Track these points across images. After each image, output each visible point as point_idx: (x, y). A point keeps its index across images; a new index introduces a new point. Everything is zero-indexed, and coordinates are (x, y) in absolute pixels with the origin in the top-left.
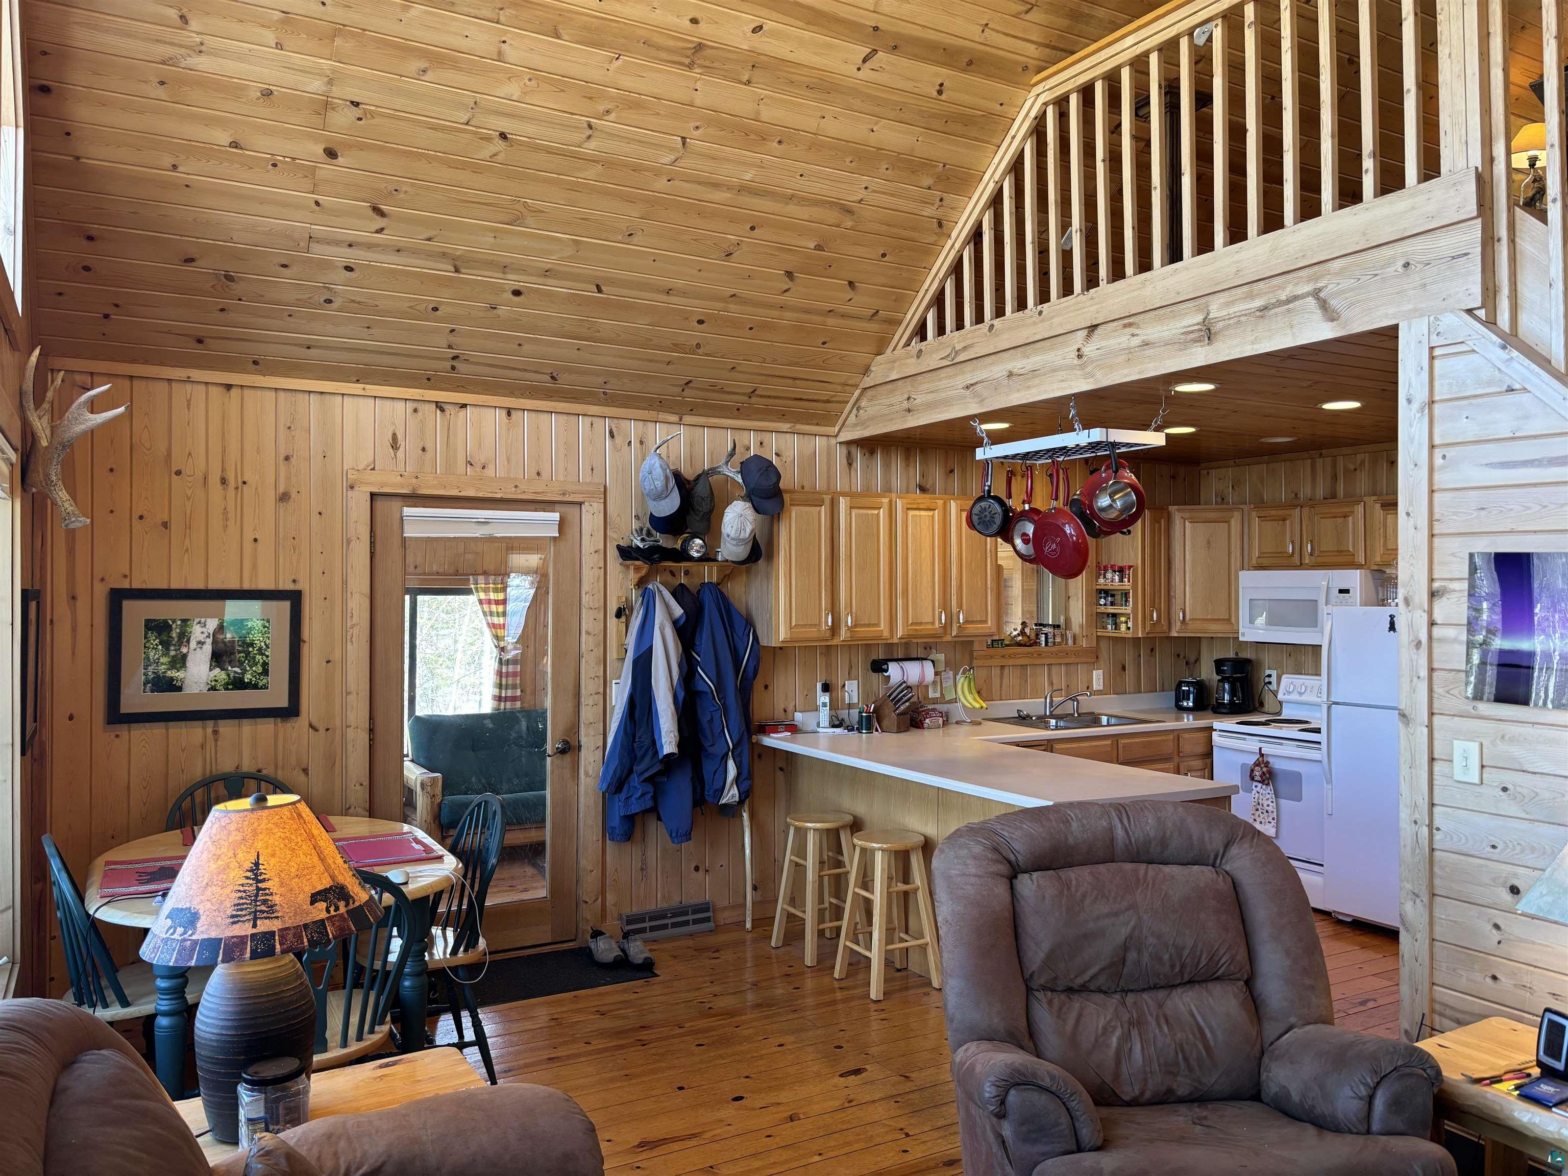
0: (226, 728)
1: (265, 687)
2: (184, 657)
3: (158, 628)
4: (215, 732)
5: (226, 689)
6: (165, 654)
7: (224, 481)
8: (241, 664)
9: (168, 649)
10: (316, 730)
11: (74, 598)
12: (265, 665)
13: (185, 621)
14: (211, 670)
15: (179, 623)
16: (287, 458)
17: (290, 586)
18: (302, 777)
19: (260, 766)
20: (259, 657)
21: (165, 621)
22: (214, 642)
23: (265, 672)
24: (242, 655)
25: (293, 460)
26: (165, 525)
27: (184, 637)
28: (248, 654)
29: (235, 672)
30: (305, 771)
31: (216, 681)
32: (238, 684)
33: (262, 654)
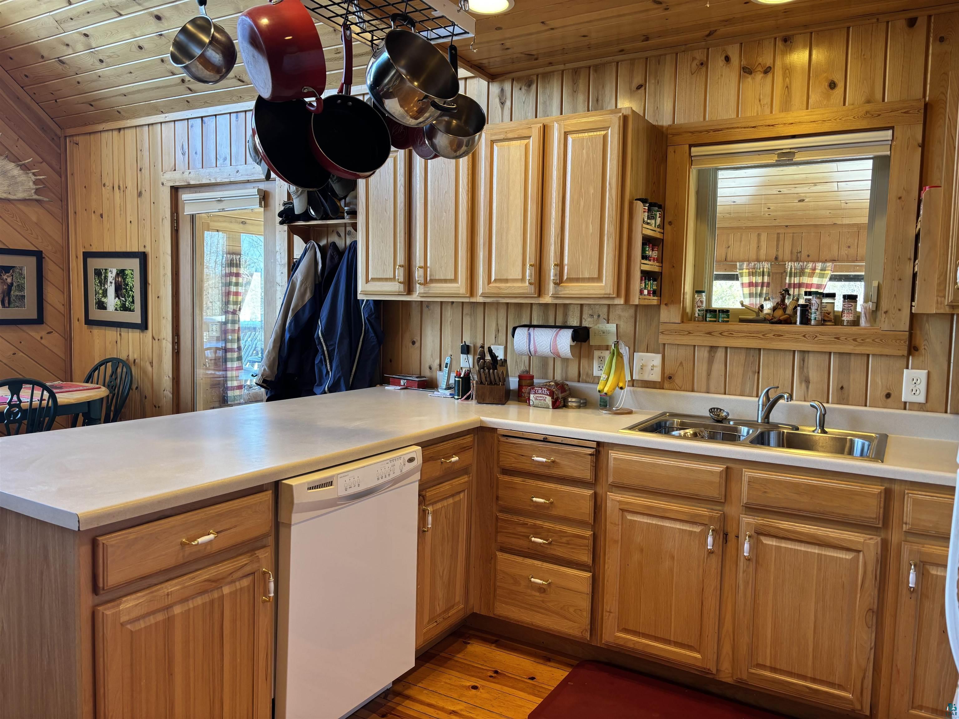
0: (124, 331)
1: (133, 311)
2: (106, 290)
3: (98, 273)
4: (120, 334)
5: (121, 310)
6: (101, 289)
7: (119, 187)
8: (124, 297)
9: (101, 285)
10: (155, 340)
11: (77, 257)
12: (133, 297)
13: (106, 270)
14: (115, 299)
15: (104, 271)
16: (141, 170)
17: (142, 250)
18: (150, 368)
19: (135, 357)
20: (130, 292)
21: (100, 269)
22: (115, 283)
23: (133, 302)
24: (125, 290)
25: (143, 170)
26: (101, 216)
27: (106, 278)
28: (127, 290)
29: (123, 301)
30: (151, 363)
31: (117, 305)
32: (124, 308)
33: (132, 291)
